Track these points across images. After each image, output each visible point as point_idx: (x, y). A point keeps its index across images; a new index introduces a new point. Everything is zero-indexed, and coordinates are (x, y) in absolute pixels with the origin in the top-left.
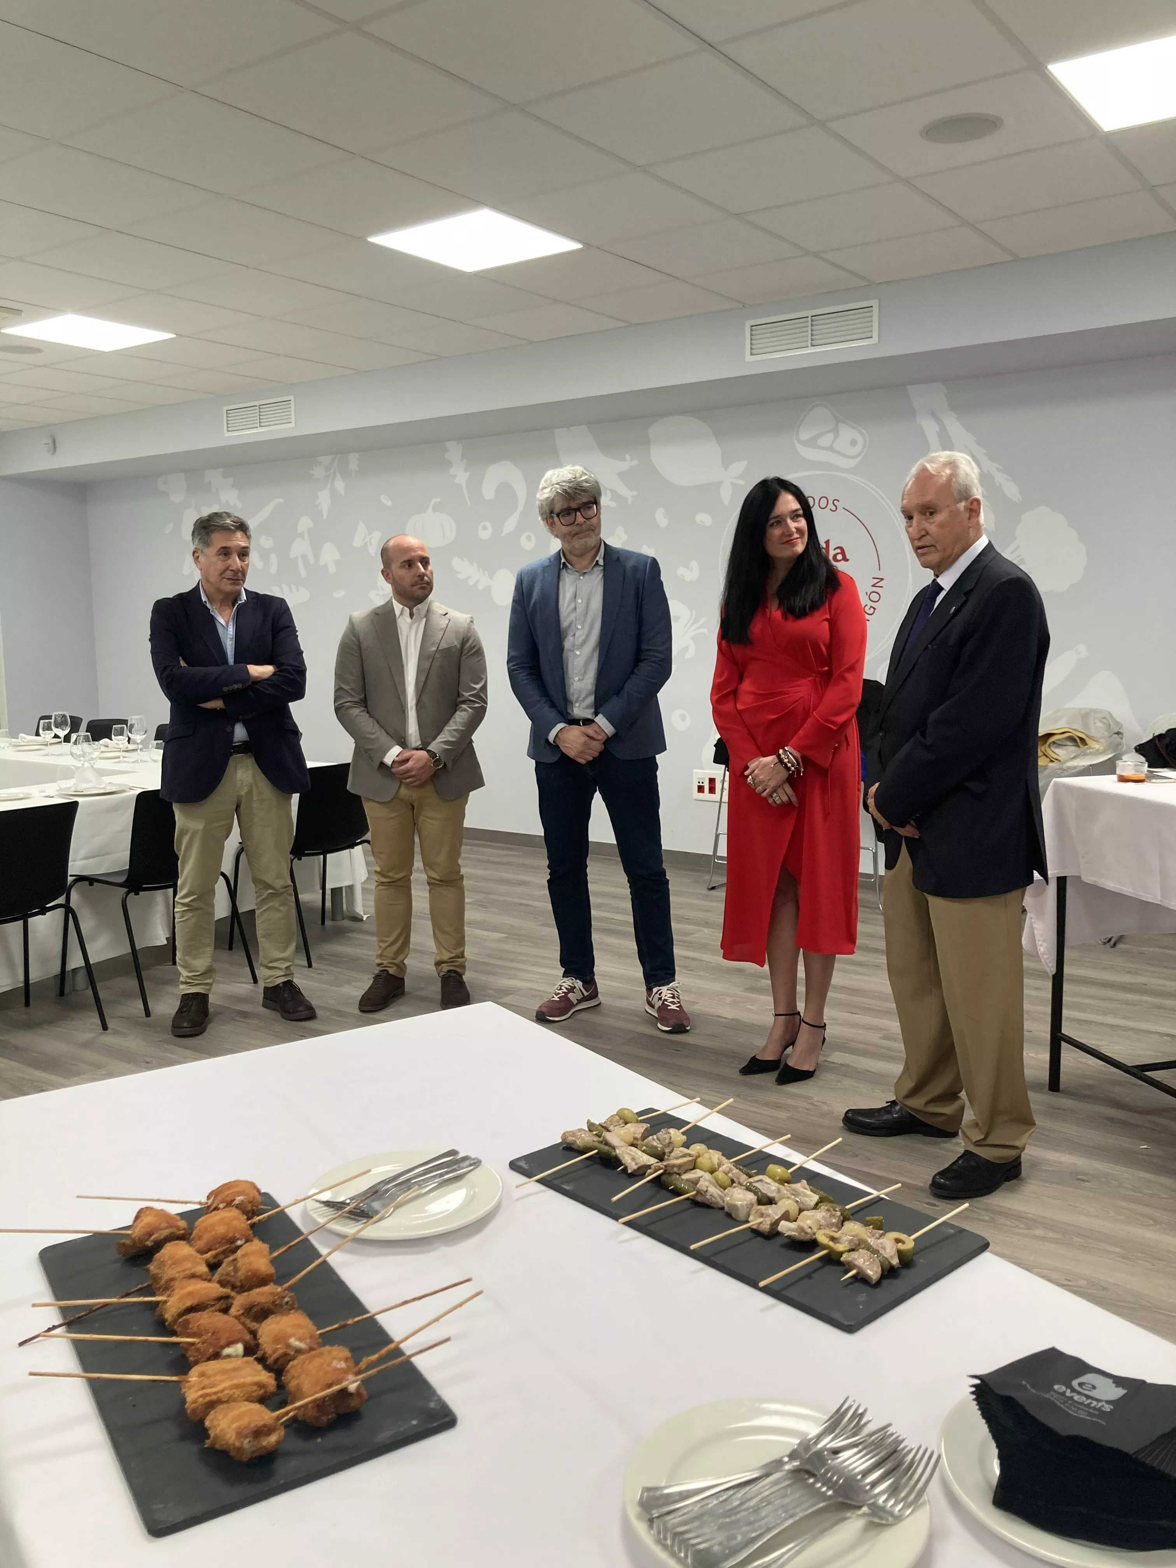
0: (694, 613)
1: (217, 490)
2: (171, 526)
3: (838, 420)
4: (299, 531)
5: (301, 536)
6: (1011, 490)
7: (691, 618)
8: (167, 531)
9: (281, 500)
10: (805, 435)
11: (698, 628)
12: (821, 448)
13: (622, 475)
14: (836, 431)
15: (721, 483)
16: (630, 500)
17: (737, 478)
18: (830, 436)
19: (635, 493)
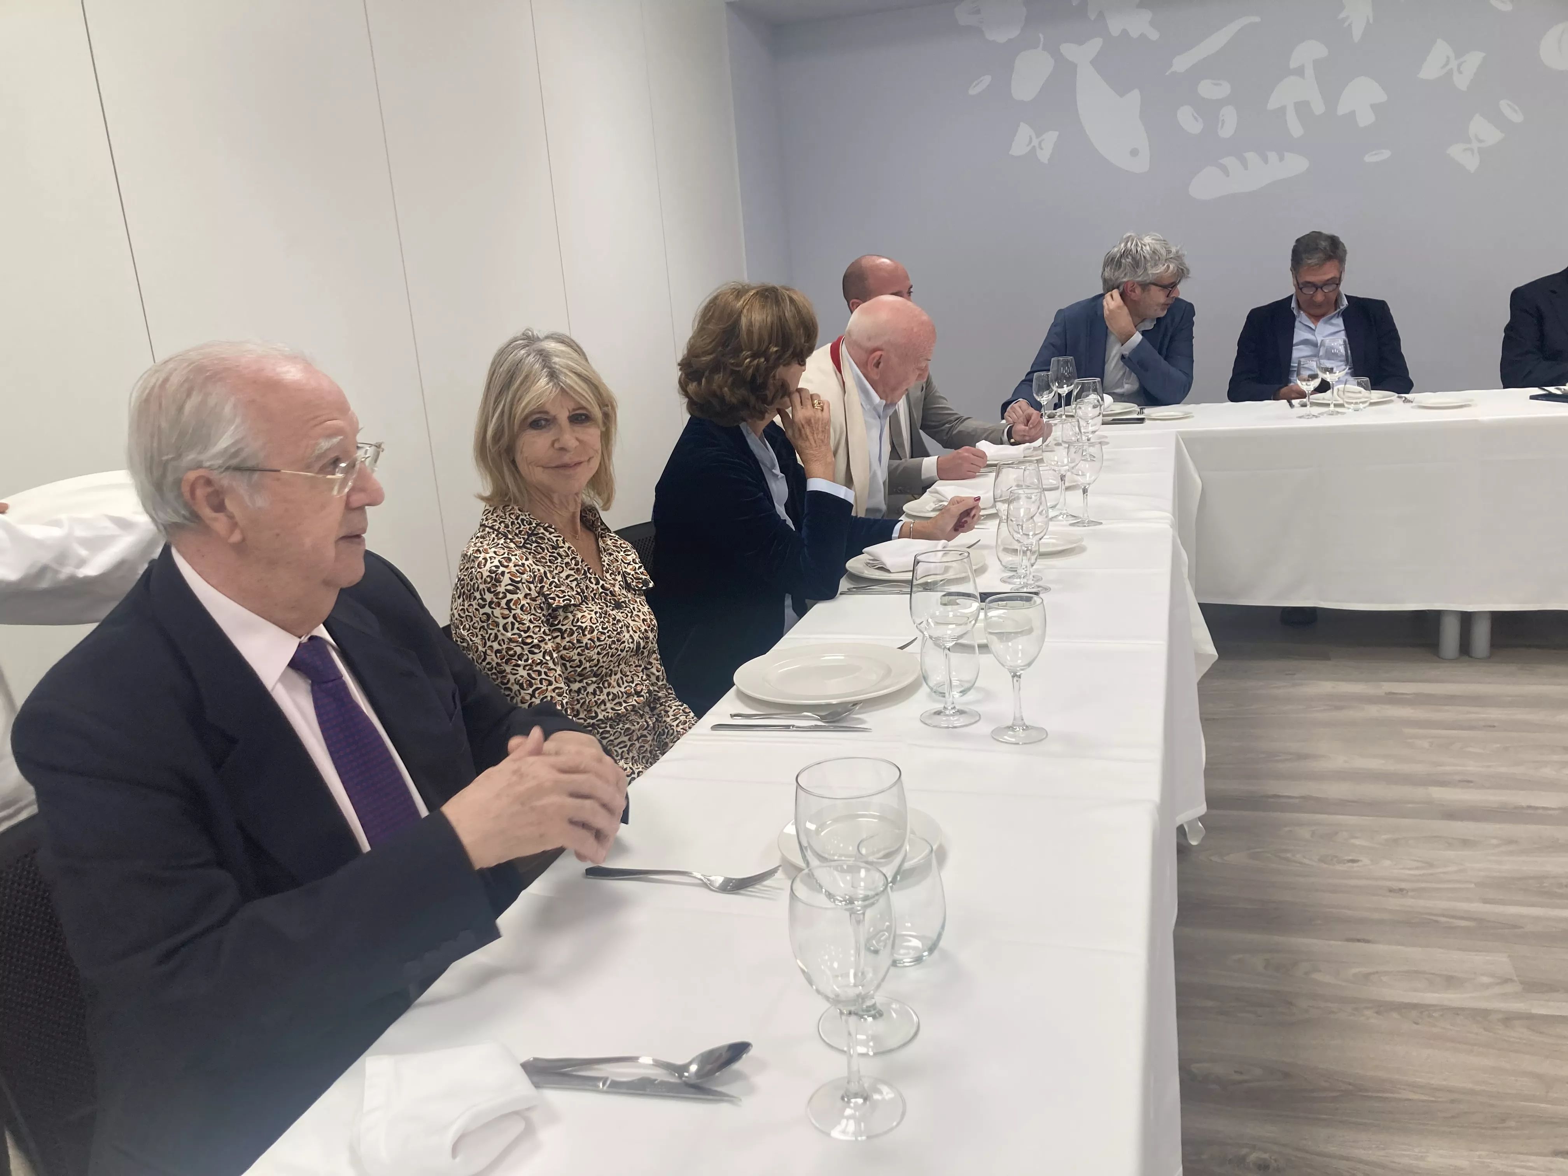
1: (1101, 15)
2: (987, 80)
4: (1293, 65)
5: (1300, 72)
8: (974, 91)
9: (1256, 19)
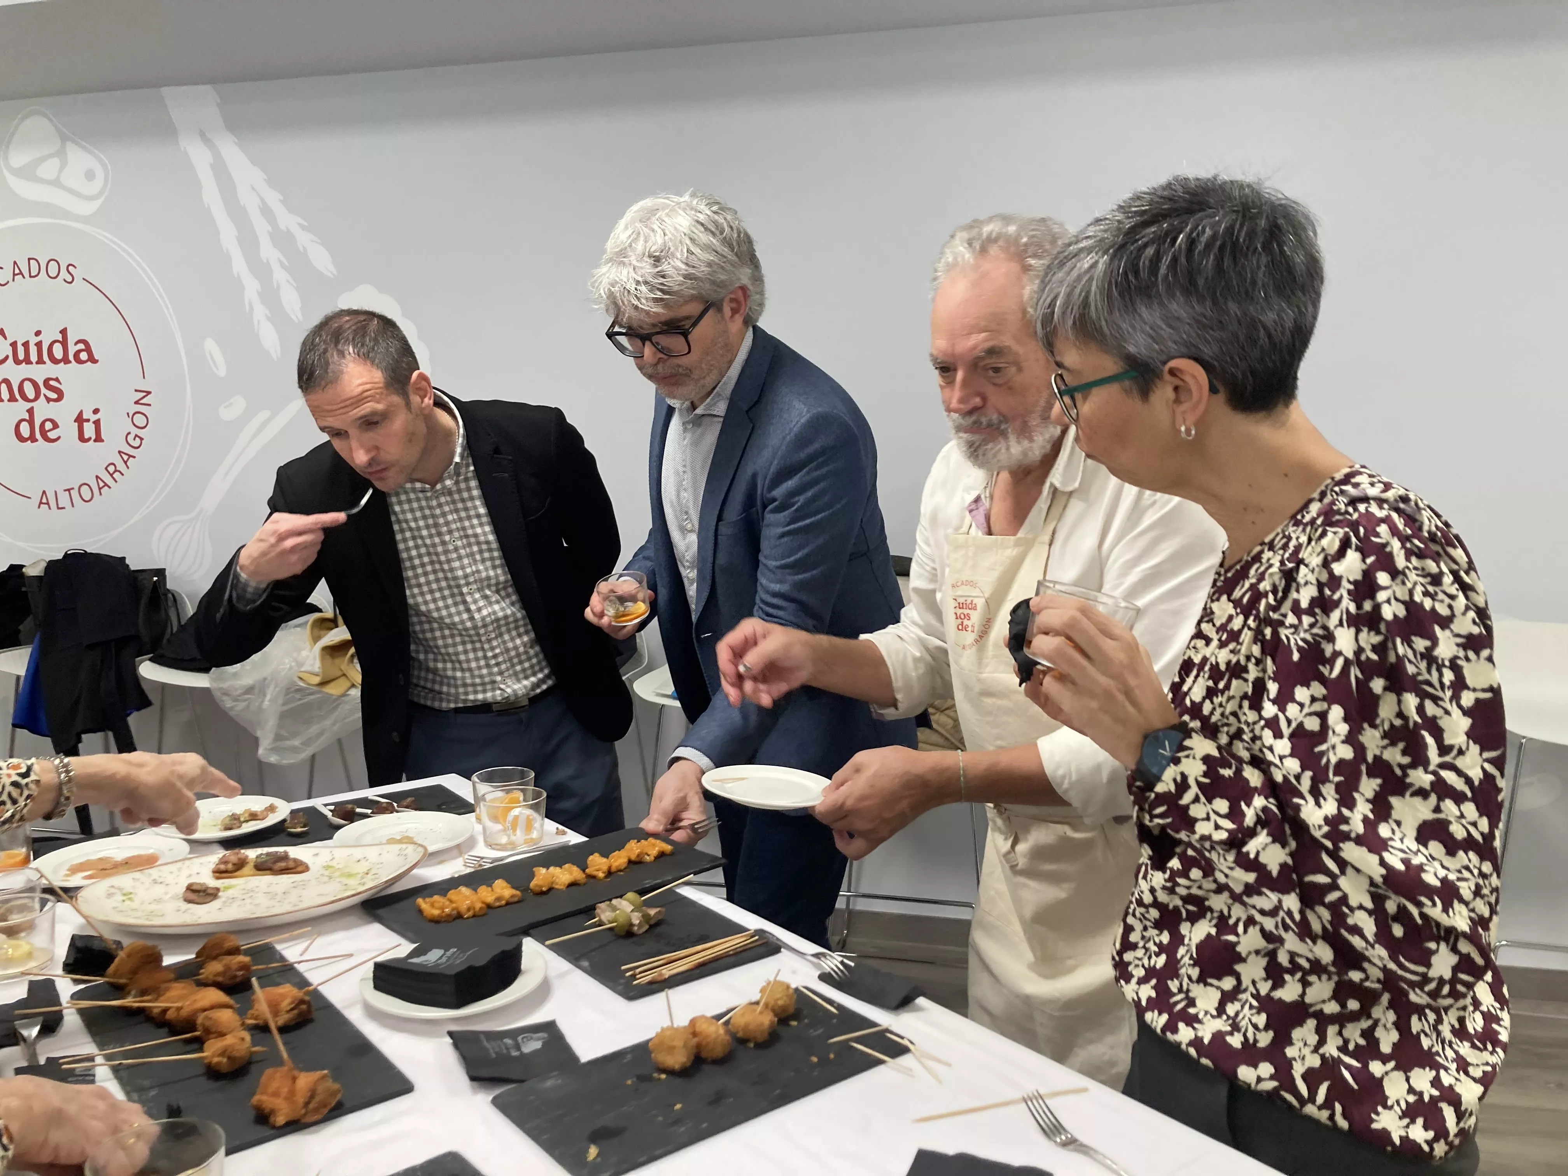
3: (64, 138)
6: (321, 260)
10: (17, 160)
12: (42, 181)
14: (61, 154)
18: (55, 162)
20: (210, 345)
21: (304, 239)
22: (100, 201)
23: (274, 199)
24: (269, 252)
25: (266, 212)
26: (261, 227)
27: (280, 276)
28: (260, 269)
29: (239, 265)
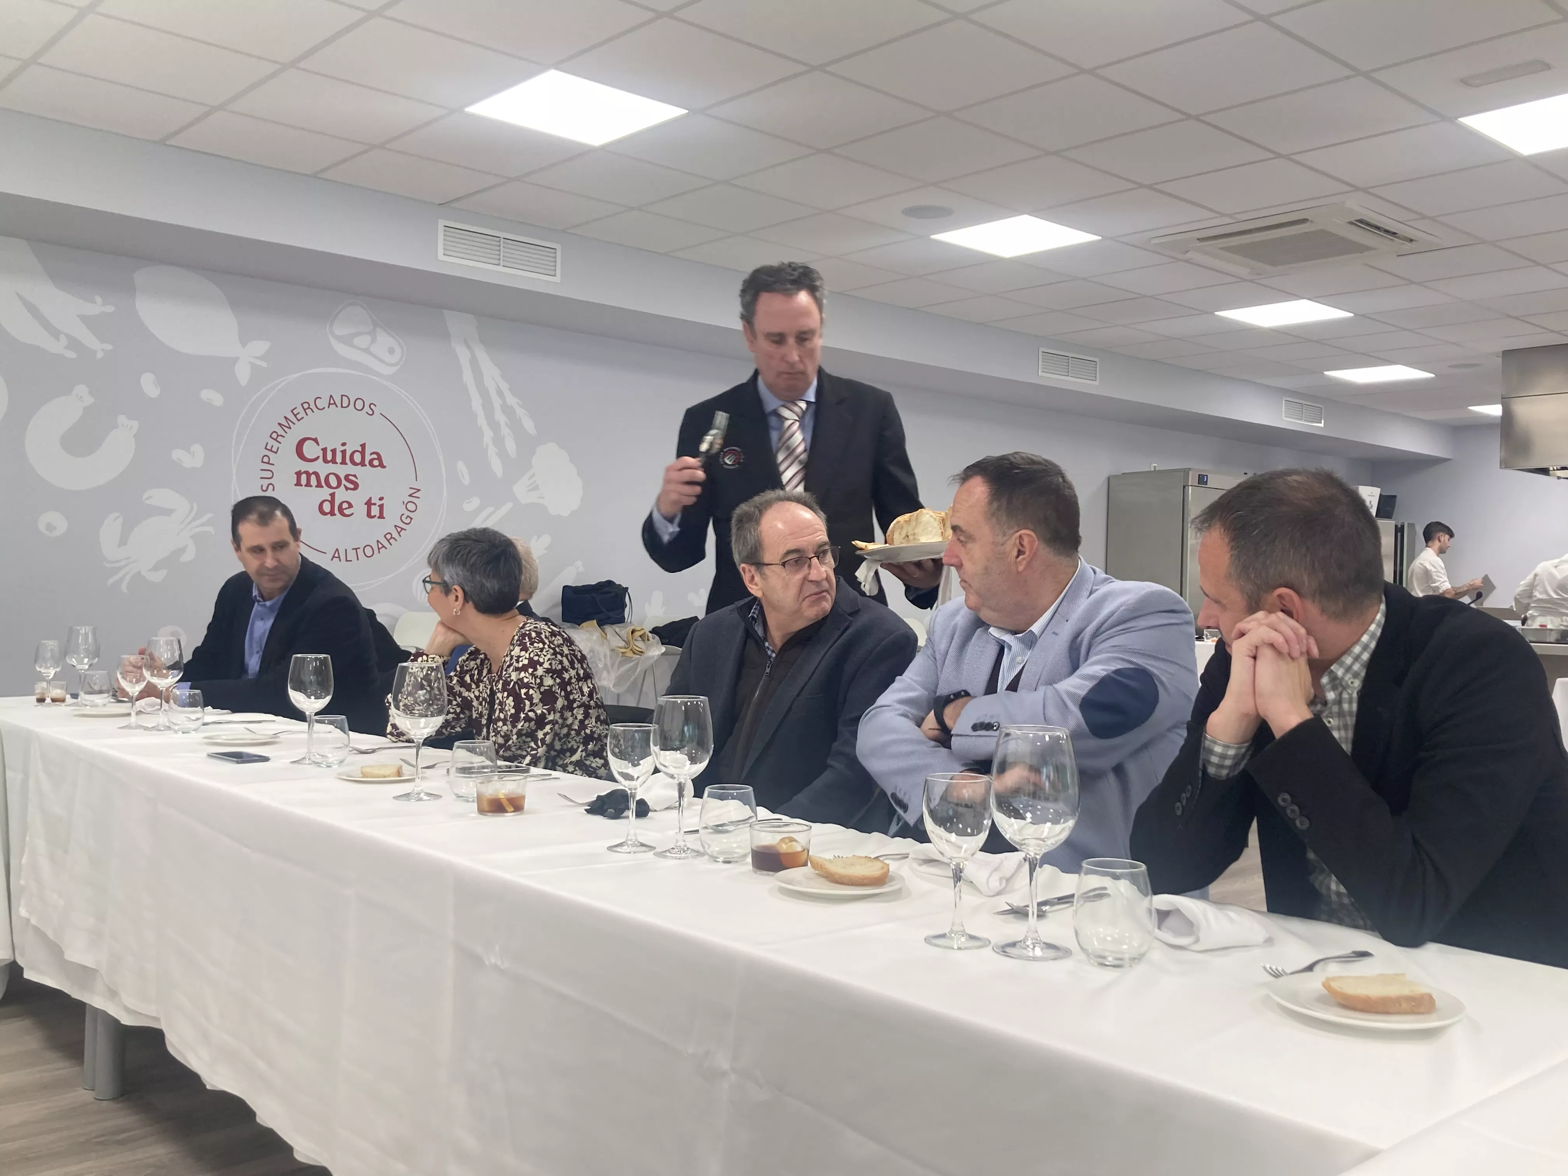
0: (195, 505)
3: (375, 324)
6: (529, 425)
7: (191, 512)
10: (339, 331)
11: (202, 525)
12: (357, 348)
13: (86, 320)
14: (373, 335)
15: (237, 359)
16: (100, 355)
17: (257, 358)
18: (368, 338)
19: (109, 347)
20: (461, 465)
21: (520, 412)
22: (395, 369)
23: (504, 386)
24: (500, 417)
25: (500, 393)
26: (497, 402)
27: (505, 431)
28: (494, 426)
29: (482, 421)
